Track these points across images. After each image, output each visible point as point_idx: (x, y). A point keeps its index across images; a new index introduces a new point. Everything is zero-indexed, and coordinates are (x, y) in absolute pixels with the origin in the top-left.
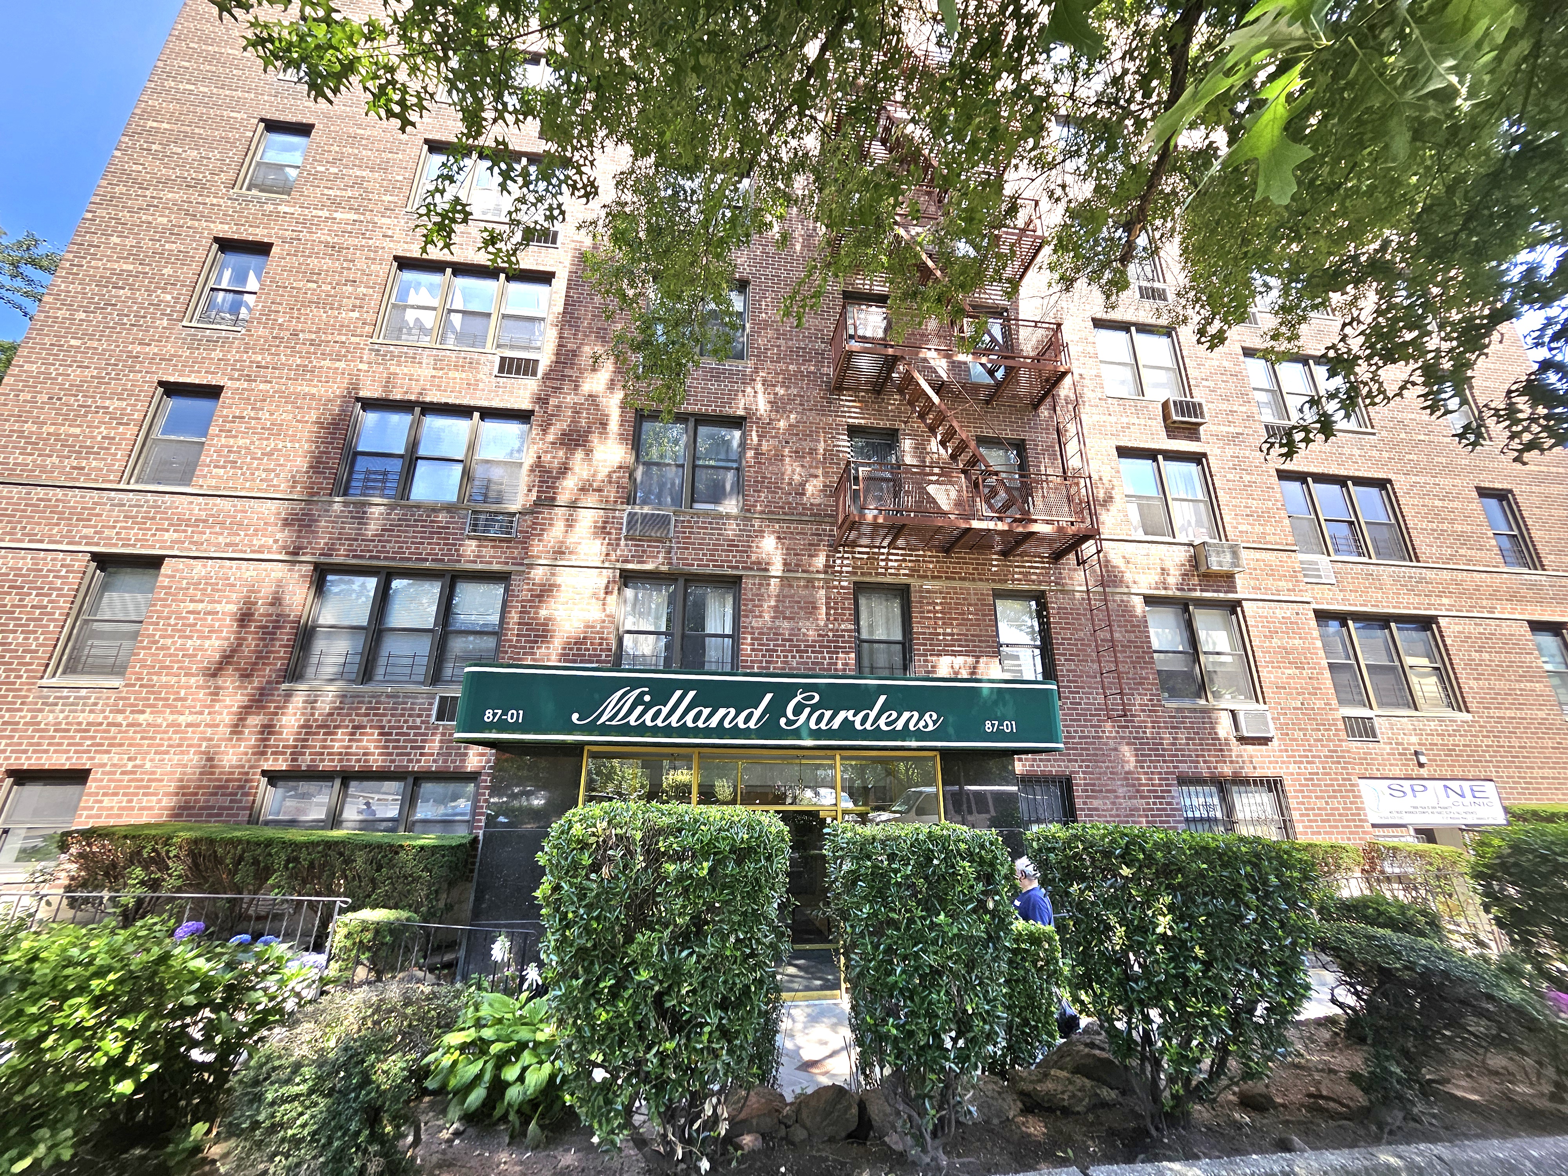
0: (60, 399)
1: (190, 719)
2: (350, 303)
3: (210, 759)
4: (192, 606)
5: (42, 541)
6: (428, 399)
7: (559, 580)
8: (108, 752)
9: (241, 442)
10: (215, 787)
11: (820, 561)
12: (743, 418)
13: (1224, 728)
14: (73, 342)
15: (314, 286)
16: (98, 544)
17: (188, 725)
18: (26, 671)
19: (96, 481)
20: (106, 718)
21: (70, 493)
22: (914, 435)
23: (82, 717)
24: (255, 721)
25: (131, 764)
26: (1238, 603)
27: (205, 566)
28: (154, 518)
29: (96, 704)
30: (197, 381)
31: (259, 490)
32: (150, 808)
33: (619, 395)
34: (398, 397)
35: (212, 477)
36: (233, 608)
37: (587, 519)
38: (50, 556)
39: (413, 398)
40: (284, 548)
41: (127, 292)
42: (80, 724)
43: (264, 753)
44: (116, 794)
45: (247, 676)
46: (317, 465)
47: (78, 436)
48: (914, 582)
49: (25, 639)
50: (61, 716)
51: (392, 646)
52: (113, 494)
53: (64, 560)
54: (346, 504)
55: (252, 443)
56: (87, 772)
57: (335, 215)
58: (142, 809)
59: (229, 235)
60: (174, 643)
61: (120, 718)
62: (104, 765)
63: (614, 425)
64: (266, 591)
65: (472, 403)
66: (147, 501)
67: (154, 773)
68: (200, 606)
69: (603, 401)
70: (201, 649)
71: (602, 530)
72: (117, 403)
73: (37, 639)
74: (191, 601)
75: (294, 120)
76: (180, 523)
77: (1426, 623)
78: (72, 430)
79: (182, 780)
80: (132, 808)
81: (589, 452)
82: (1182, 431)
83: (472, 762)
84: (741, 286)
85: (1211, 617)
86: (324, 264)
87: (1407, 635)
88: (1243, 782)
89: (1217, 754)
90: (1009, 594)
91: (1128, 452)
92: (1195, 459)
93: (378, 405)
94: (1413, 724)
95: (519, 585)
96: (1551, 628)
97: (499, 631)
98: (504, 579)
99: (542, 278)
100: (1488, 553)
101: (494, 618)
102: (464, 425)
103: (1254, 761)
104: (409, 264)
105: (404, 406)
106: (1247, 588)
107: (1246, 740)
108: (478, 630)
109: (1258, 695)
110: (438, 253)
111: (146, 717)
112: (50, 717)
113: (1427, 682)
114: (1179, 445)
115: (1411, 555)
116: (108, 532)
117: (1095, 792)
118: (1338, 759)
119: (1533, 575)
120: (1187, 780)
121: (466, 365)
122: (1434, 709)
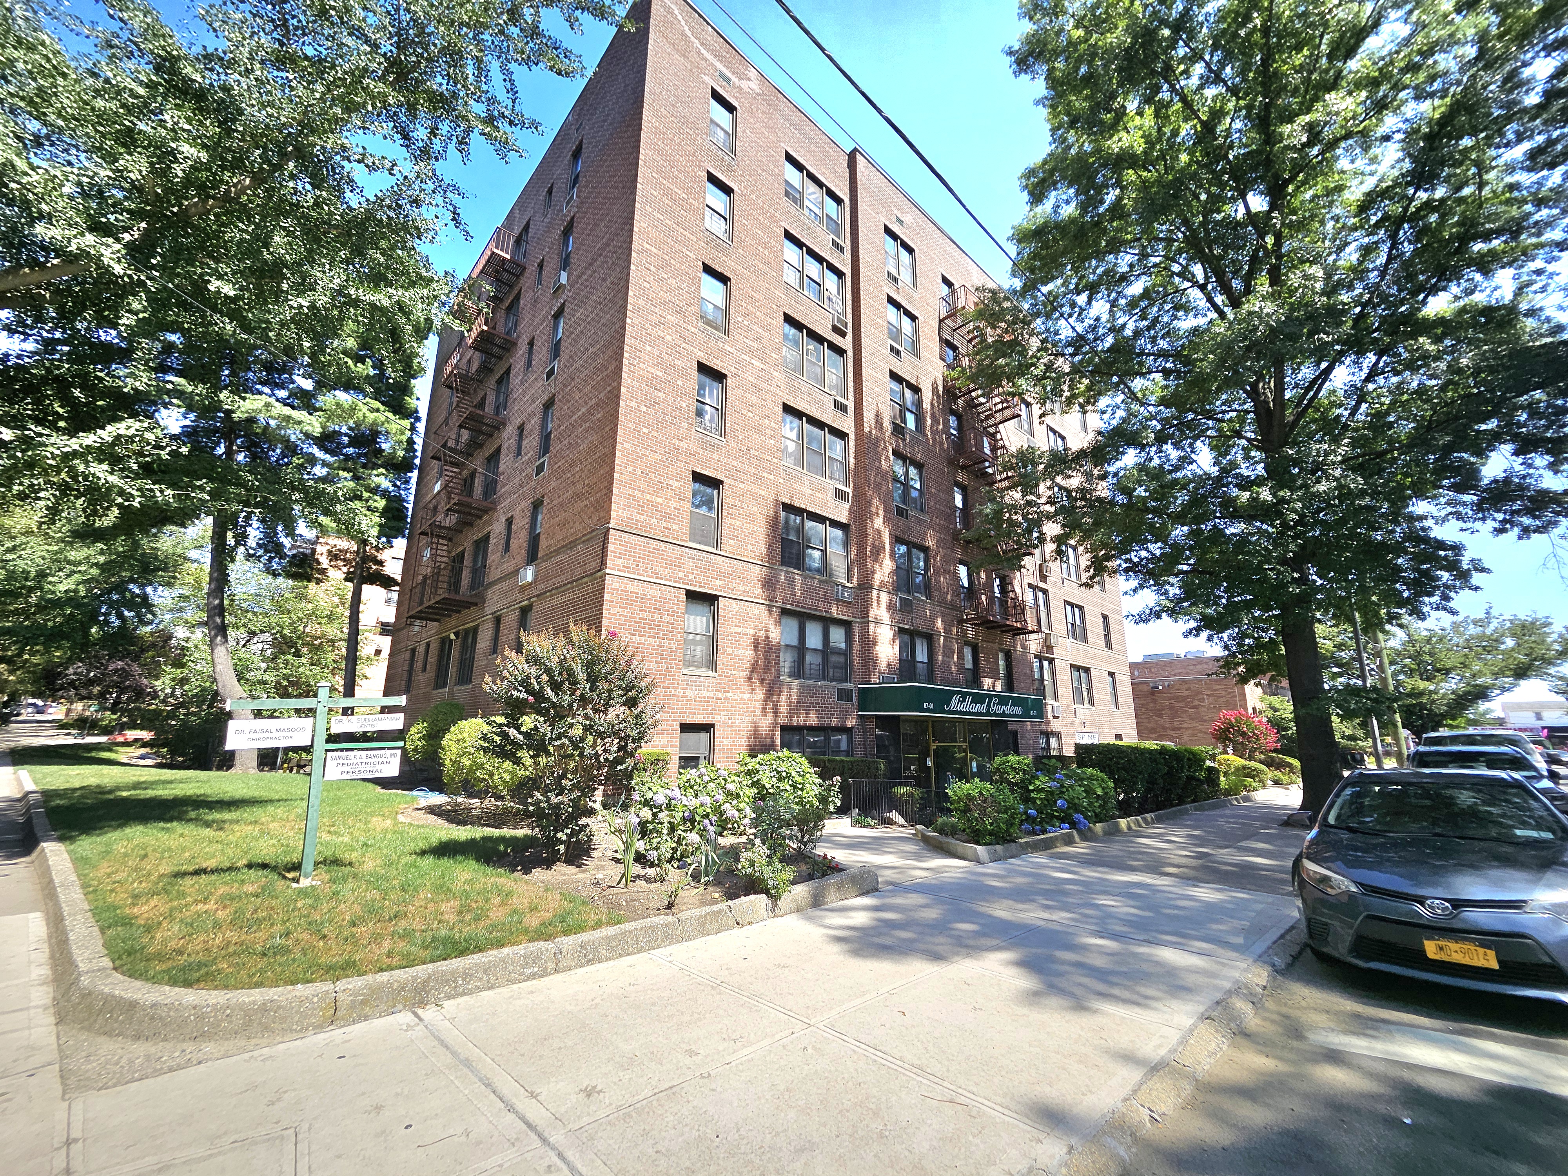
5: (663, 579)
6: (809, 509)
7: (879, 630)
8: (720, 714)
9: (738, 523)
10: (765, 734)
11: (955, 630)
12: (927, 548)
13: (1050, 715)
15: (751, 415)
16: (688, 584)
18: (673, 664)
19: (678, 539)
20: (714, 694)
21: (668, 546)
23: (704, 694)
24: (773, 698)
25: (730, 722)
26: (1055, 660)
27: (738, 604)
28: (709, 570)
29: (708, 686)
30: (710, 474)
31: (753, 557)
33: (887, 527)
34: (797, 505)
35: (729, 544)
36: (753, 631)
37: (885, 600)
38: (668, 589)
39: (803, 507)
40: (766, 596)
42: (704, 698)
43: (778, 717)
44: (728, 738)
45: (766, 673)
46: (771, 545)
47: (661, 504)
48: (978, 643)
49: (668, 643)
50: (696, 693)
51: (809, 658)
52: (687, 550)
53: (674, 592)
54: (786, 572)
55: (743, 525)
56: (713, 725)
57: (753, 361)
59: (704, 361)
60: (733, 651)
61: (720, 695)
62: (719, 721)
63: (887, 546)
65: (826, 514)
67: (740, 727)
68: (739, 630)
69: (882, 531)
70: (743, 658)
71: (890, 605)
72: (676, 484)
73: (674, 644)
74: (735, 625)
75: (719, 269)
76: (721, 574)
77: (1087, 670)
79: (751, 731)
81: (881, 562)
82: (1043, 578)
83: (851, 722)
84: (919, 466)
85: (1046, 664)
86: (754, 399)
87: (1083, 675)
88: (1052, 733)
89: (1048, 723)
90: (1001, 650)
91: (1030, 586)
92: (1045, 592)
93: (789, 508)
94: (1084, 711)
95: (857, 630)
96: (1111, 674)
97: (847, 653)
98: (846, 625)
99: (841, 435)
100: (1102, 642)
101: (843, 646)
102: (821, 527)
103: (1056, 726)
104: (788, 409)
105: (799, 511)
106: (1057, 653)
107: (1055, 717)
108: (838, 652)
109: (1056, 698)
110: (801, 406)
111: (730, 695)
112: (691, 693)
113: (1085, 694)
114: (1042, 585)
115: (1086, 642)
116: (691, 577)
117: (1023, 738)
118: (1072, 724)
119: (1110, 653)
120: (1042, 733)
121: (823, 490)
122: (1087, 705)
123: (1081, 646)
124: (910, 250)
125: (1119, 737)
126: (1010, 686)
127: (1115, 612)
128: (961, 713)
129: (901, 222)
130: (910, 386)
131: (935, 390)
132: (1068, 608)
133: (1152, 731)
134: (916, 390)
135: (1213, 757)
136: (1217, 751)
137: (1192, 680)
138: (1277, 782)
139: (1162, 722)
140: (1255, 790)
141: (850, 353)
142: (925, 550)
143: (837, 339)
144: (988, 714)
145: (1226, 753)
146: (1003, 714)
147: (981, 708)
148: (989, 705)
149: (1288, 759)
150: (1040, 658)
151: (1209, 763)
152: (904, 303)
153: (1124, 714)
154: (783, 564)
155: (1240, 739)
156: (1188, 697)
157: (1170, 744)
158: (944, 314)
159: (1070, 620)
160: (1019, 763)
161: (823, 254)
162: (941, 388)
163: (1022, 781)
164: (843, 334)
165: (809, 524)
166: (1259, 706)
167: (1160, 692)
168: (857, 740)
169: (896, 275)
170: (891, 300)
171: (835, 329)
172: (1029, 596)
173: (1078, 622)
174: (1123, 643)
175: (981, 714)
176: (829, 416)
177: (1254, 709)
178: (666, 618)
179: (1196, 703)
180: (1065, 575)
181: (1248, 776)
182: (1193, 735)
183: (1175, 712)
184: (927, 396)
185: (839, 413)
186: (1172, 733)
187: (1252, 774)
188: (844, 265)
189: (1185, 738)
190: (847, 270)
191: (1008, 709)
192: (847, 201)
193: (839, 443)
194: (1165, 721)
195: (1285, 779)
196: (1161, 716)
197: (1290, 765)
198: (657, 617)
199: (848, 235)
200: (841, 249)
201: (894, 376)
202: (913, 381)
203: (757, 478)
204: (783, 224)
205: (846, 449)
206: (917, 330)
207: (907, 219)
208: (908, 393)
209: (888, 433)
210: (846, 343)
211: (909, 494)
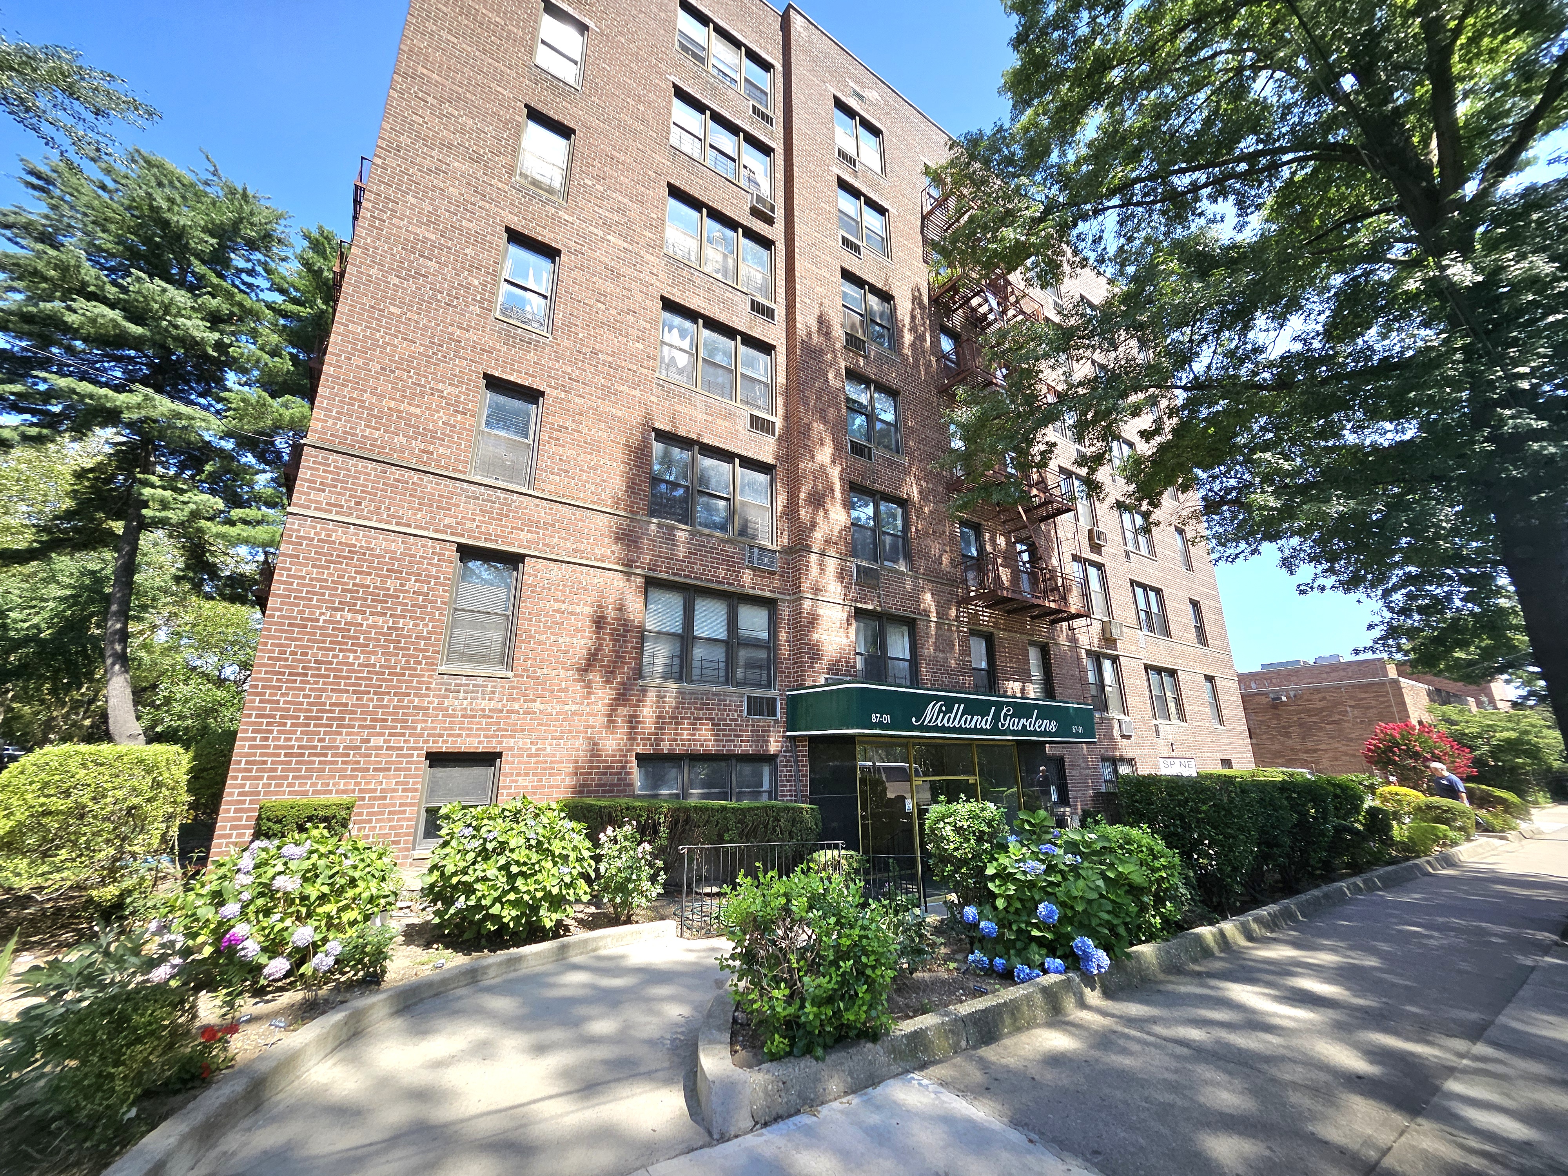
0: (393, 372)
1: (574, 708)
2: (634, 332)
3: (595, 744)
4: (556, 606)
5: (409, 526)
6: (705, 441)
7: (820, 611)
8: (513, 737)
9: (569, 452)
10: (604, 768)
11: (953, 613)
12: (906, 501)
13: (1116, 732)
14: (392, 309)
15: (603, 307)
16: (463, 536)
17: (574, 714)
18: (424, 657)
19: (447, 468)
20: (504, 705)
21: (426, 478)
22: (990, 532)
23: (484, 704)
24: (623, 711)
25: (534, 748)
26: (1118, 657)
27: (560, 569)
28: (507, 516)
29: (493, 693)
30: (519, 381)
31: (593, 502)
32: (558, 787)
33: (838, 469)
34: (684, 434)
35: (551, 483)
36: (589, 610)
37: (832, 565)
38: (421, 542)
39: (694, 437)
40: (620, 559)
41: (432, 264)
42: (483, 710)
43: (635, 739)
44: (527, 775)
45: (612, 672)
46: (632, 487)
47: (417, 416)
48: (995, 631)
49: (416, 625)
50: (465, 702)
51: (698, 652)
52: (465, 485)
53: (434, 547)
54: (659, 525)
55: (578, 455)
56: (499, 755)
57: (609, 237)
58: (550, 787)
59: (519, 229)
60: (548, 639)
61: (516, 706)
62: (511, 749)
63: (838, 494)
64: (611, 600)
65: (736, 451)
66: (498, 498)
67: (554, 756)
68: (563, 606)
69: (829, 470)
70: (570, 645)
71: (841, 575)
72: (451, 389)
73: (426, 626)
74: (555, 600)
75: (556, 118)
76: (532, 524)
77: (1172, 673)
78: (412, 409)
79: (577, 762)
80: (543, 787)
81: (826, 512)
82: (1096, 548)
83: (773, 747)
84: (892, 393)
85: (1107, 664)
86: (608, 286)
87: (1166, 679)
88: (1122, 760)
89: (1114, 744)
90: (1033, 643)
91: (1075, 558)
92: (1100, 567)
93: (667, 437)
94: (1171, 728)
95: (785, 611)
96: (1210, 679)
97: (771, 645)
98: (769, 604)
99: (766, 348)
100: (1192, 636)
101: (765, 635)
102: (725, 467)
103: (1126, 748)
104: (669, 305)
105: (686, 443)
106: (1121, 649)
107: (1123, 737)
108: (754, 644)
109: (1125, 711)
110: (694, 302)
111: (538, 706)
112: (455, 703)
113: (1172, 706)
114: (1095, 557)
115: (1168, 634)
116: (469, 525)
117: (1073, 766)
118: (1153, 747)
119: (1205, 650)
120: (1104, 759)
121: (729, 416)
122: (1175, 721)
123: (1162, 642)
124: (876, 132)
125: (1226, 763)
126: (1049, 691)
127: (1208, 597)
128: (943, 729)
129: (861, 97)
130: (875, 290)
131: (916, 299)
132: (1139, 591)
133: (1277, 754)
134: (886, 297)
135: (1372, 789)
136: (1377, 780)
137: (1327, 689)
138: (1486, 829)
139: (1289, 742)
140: (1454, 843)
141: (780, 245)
142: (903, 503)
143: (759, 226)
144: (995, 730)
145: (1389, 783)
146: (1024, 731)
147: (986, 723)
148: (996, 718)
149: (1498, 793)
150: (1097, 658)
151: (1369, 802)
152: (864, 190)
153: (1231, 731)
154: (652, 513)
155: (1410, 762)
156: (1322, 709)
157: (1304, 773)
158: (927, 208)
159: (1142, 605)
160: (973, 816)
161: (738, 122)
162: (926, 300)
163: (977, 856)
164: (770, 221)
165: (708, 463)
166: (1427, 718)
167: (1284, 704)
168: (783, 773)
169: (852, 153)
170: (843, 185)
171: (755, 212)
172: (1073, 569)
173: (1155, 609)
174: (1224, 638)
175: (982, 731)
176: (742, 319)
177: (1420, 723)
178: (412, 585)
179: (1336, 717)
180: (1131, 547)
181: (1439, 820)
182: (1336, 759)
183: (1307, 730)
184: (904, 308)
185: (760, 319)
186: (1305, 756)
187: (1444, 817)
188: (772, 138)
189: (1325, 763)
190: (778, 146)
191: (1033, 724)
192: (779, 66)
193: (762, 359)
194: (1294, 742)
195: (1498, 823)
196: (1287, 735)
197: (1502, 801)
198: (392, 583)
199: (780, 105)
200: (769, 120)
201: (847, 275)
202: (879, 285)
203: (608, 393)
204: (672, 78)
205: (773, 368)
206: (887, 225)
207: (872, 95)
208: (874, 301)
209: (838, 346)
210: (776, 232)
211: (874, 428)
